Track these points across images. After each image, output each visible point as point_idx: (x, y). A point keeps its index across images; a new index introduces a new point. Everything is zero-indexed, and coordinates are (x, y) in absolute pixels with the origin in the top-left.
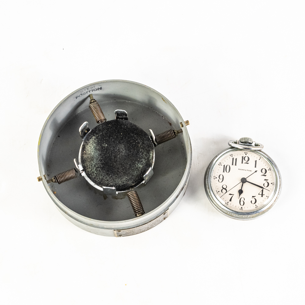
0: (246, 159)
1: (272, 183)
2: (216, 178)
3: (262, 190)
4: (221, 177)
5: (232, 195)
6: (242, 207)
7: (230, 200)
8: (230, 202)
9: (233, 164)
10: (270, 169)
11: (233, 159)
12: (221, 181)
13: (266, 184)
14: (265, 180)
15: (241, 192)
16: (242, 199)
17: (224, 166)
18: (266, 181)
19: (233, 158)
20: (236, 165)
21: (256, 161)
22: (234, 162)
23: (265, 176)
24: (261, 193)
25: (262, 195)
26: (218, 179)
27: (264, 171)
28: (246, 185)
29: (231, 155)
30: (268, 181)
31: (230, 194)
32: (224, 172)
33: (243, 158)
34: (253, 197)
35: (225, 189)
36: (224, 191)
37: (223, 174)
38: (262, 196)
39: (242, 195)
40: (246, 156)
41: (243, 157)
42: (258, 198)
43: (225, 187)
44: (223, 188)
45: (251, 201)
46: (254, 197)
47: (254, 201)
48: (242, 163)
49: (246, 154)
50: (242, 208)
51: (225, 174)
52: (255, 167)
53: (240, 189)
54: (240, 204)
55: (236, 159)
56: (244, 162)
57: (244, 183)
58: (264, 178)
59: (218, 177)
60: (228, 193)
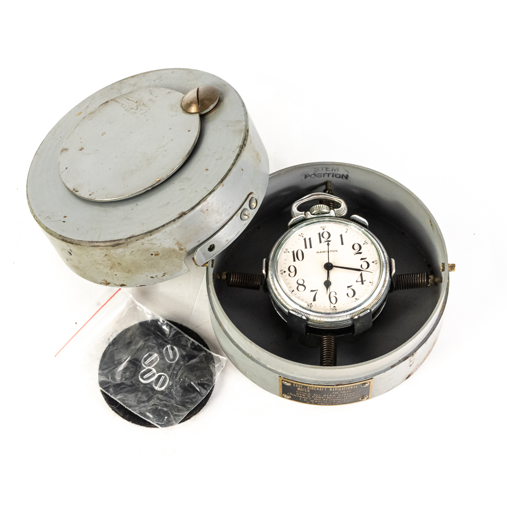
0: (326, 235)
1: (373, 262)
2: (285, 272)
3: (361, 275)
4: (292, 269)
5: (316, 291)
7: (314, 300)
8: (314, 303)
9: (306, 247)
10: (366, 243)
11: (305, 239)
12: (292, 274)
13: (365, 266)
14: (362, 259)
15: (328, 284)
16: (333, 295)
17: (293, 252)
19: (304, 238)
20: (311, 247)
21: (341, 236)
22: (308, 243)
23: (361, 253)
24: (360, 280)
25: (362, 282)
27: (357, 247)
28: (333, 272)
29: (301, 235)
30: (366, 260)
31: (312, 291)
32: (294, 261)
33: (321, 236)
34: (348, 287)
35: (303, 285)
36: (301, 288)
37: (295, 264)
38: (363, 284)
39: (332, 288)
40: (323, 231)
41: (319, 234)
42: (357, 287)
43: (301, 282)
44: (299, 284)
45: (347, 294)
46: (351, 288)
47: (351, 293)
48: (320, 242)
49: (324, 229)
50: (335, 307)
51: (297, 264)
52: (342, 244)
53: (326, 279)
54: (331, 302)
55: (310, 239)
56: (322, 241)
57: (330, 269)
58: (360, 256)
59: (287, 270)
60: (308, 289)
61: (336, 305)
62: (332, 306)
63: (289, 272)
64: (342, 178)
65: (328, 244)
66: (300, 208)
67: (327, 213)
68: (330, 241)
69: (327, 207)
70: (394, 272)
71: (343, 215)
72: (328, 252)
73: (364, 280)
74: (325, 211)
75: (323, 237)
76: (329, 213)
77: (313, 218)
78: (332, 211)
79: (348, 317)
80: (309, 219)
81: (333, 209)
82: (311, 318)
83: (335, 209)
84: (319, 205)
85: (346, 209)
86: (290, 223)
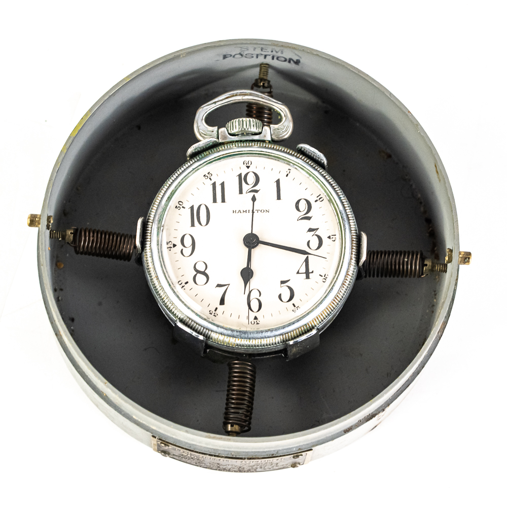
0: (251, 179)
1: (329, 237)
2: (174, 246)
3: (307, 261)
4: (188, 241)
5: (226, 287)
6: (257, 315)
7: (222, 302)
8: (221, 308)
9: (215, 201)
10: (319, 199)
11: (214, 185)
12: (187, 251)
13: (315, 243)
14: (310, 230)
15: (247, 274)
16: (254, 295)
17: (192, 208)
18: (313, 233)
19: (212, 182)
20: (223, 201)
21: (278, 182)
22: (219, 193)
23: (309, 218)
24: (303, 270)
25: (308, 274)
26: (179, 246)
27: (303, 206)
28: (259, 252)
29: (208, 176)
30: (317, 233)
31: (219, 286)
32: (193, 225)
33: (242, 179)
34: (283, 282)
35: (204, 273)
36: (201, 278)
37: (192, 231)
38: (308, 277)
39: (254, 283)
40: (248, 170)
41: (240, 176)
42: (298, 283)
43: (201, 267)
44: (198, 272)
45: (280, 296)
46: (287, 284)
47: (286, 295)
48: (241, 192)
49: (248, 167)
50: (256, 318)
51: (198, 231)
52: (279, 198)
53: (246, 266)
54: (250, 308)
55: (223, 185)
56: (244, 190)
57: (253, 247)
58: (308, 224)
59: (178, 242)
60: (213, 281)
61: (258, 315)
62: (252, 315)
63: (182, 247)
64: (289, 62)
65: (254, 199)
66: (211, 120)
67: (256, 134)
68: (256, 191)
69: (258, 121)
70: (364, 258)
71: (286, 137)
72: (253, 212)
73: (310, 271)
74: (254, 130)
75: (247, 183)
76: (260, 133)
77: (232, 142)
78: (266, 128)
79: (278, 339)
80: (223, 144)
81: (269, 126)
82: (214, 335)
83: (271, 126)
84: (244, 119)
85: (291, 125)
86: (191, 150)
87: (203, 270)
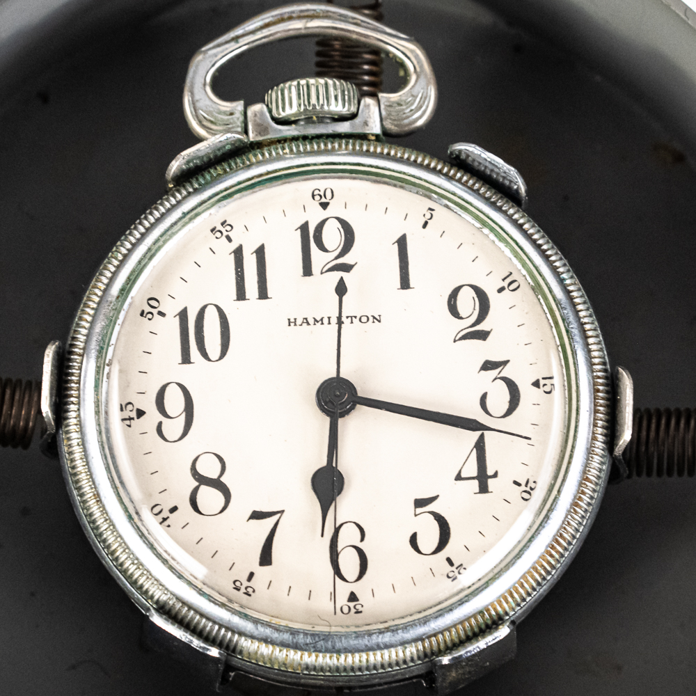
0: (333, 236)
1: (536, 384)
2: (140, 413)
3: (480, 446)
4: (174, 402)
5: (274, 519)
6: (357, 588)
7: (266, 558)
8: (263, 573)
9: (241, 295)
10: (509, 284)
11: (238, 253)
12: (174, 428)
13: (499, 398)
14: (488, 366)
15: (328, 485)
16: (348, 536)
17: (183, 315)
18: (494, 373)
19: (234, 246)
20: (263, 294)
21: (402, 243)
22: (251, 273)
23: (483, 335)
24: (471, 469)
25: (483, 480)
26: (153, 416)
27: (467, 303)
28: (357, 424)
29: (222, 230)
30: (507, 372)
31: (257, 515)
32: (186, 359)
33: (310, 237)
34: (420, 503)
35: (217, 484)
36: (210, 498)
37: (186, 375)
38: (484, 489)
39: (346, 507)
40: (323, 214)
41: (304, 228)
43: (209, 468)
44: (202, 480)
45: (413, 540)
46: (430, 508)
47: (429, 536)
48: (307, 271)
49: (324, 206)
50: (353, 597)
51: (197, 375)
52: (405, 284)
53: (324, 463)
54: (337, 572)
55: (260, 252)
56: (317, 265)
57: (342, 415)
58: (480, 351)
59: (149, 405)
60: (242, 505)
61: (359, 588)
62: (343, 590)
63: (161, 418)
65: (341, 289)
66: (226, 84)
67: (342, 118)
68: (347, 268)
69: (347, 85)
70: (626, 435)
71: (420, 123)
72: (340, 322)
73: (489, 472)
74: (337, 108)
75: (322, 248)
76: (353, 116)
77: (282, 141)
78: (368, 101)
79: (411, 650)
80: (257, 146)
81: (373, 95)
82: (245, 644)
83: (381, 95)
84: (312, 81)
85: (432, 93)
86: (175, 166)
87: (214, 475)
